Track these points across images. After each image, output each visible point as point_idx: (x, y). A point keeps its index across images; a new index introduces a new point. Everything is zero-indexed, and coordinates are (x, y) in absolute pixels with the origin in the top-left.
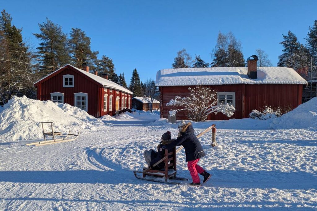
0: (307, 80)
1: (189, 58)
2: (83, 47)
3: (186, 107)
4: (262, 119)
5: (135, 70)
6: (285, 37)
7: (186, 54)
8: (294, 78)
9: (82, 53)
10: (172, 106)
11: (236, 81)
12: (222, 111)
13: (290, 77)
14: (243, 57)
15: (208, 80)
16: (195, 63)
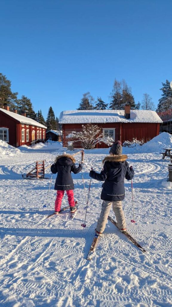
0: (163, 120)
1: (92, 99)
2: (5, 89)
3: (80, 139)
4: (130, 147)
5: (51, 108)
6: (164, 85)
7: (90, 96)
8: (154, 119)
9: (4, 93)
10: (70, 138)
11: (116, 120)
12: (105, 142)
13: (152, 118)
14: (134, 99)
15: (96, 119)
16: (97, 104)
